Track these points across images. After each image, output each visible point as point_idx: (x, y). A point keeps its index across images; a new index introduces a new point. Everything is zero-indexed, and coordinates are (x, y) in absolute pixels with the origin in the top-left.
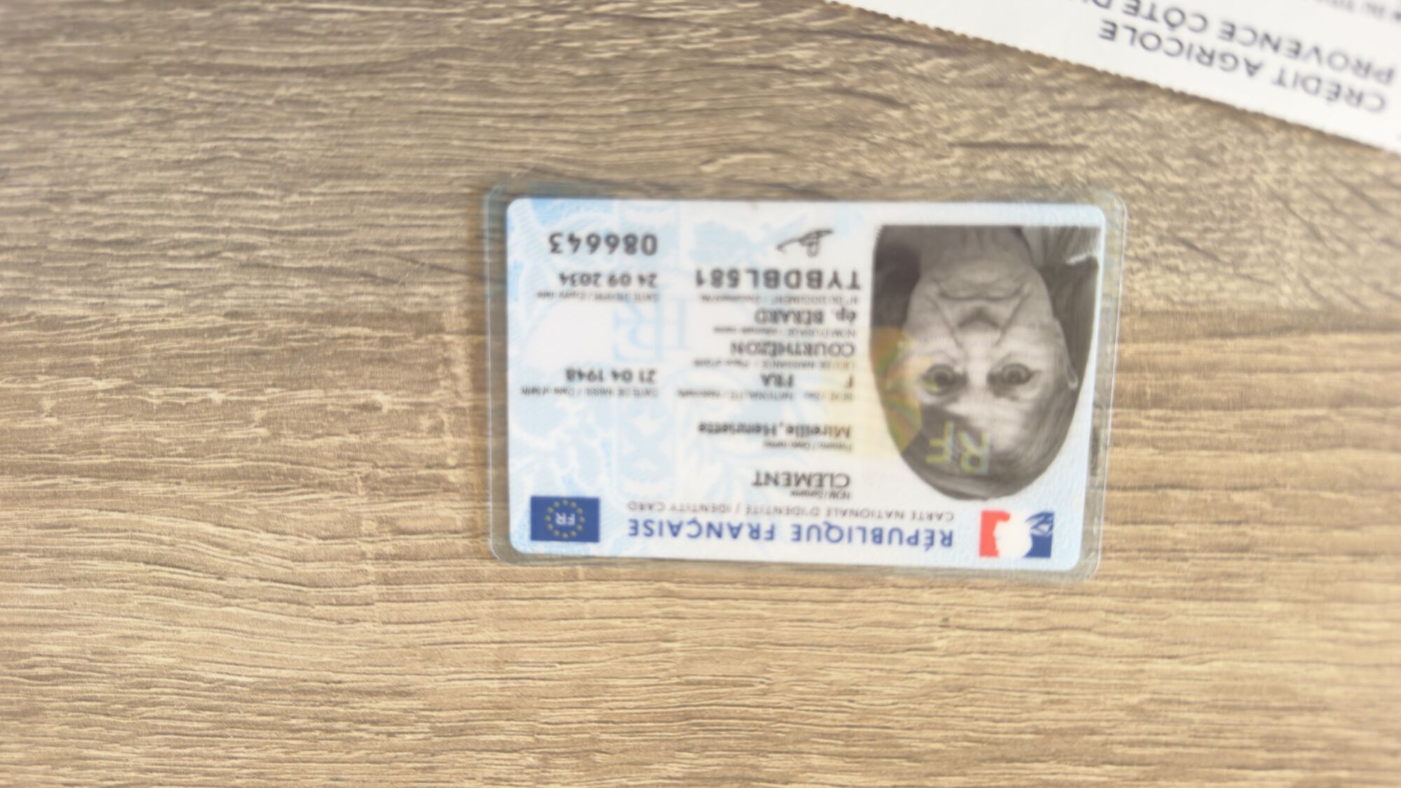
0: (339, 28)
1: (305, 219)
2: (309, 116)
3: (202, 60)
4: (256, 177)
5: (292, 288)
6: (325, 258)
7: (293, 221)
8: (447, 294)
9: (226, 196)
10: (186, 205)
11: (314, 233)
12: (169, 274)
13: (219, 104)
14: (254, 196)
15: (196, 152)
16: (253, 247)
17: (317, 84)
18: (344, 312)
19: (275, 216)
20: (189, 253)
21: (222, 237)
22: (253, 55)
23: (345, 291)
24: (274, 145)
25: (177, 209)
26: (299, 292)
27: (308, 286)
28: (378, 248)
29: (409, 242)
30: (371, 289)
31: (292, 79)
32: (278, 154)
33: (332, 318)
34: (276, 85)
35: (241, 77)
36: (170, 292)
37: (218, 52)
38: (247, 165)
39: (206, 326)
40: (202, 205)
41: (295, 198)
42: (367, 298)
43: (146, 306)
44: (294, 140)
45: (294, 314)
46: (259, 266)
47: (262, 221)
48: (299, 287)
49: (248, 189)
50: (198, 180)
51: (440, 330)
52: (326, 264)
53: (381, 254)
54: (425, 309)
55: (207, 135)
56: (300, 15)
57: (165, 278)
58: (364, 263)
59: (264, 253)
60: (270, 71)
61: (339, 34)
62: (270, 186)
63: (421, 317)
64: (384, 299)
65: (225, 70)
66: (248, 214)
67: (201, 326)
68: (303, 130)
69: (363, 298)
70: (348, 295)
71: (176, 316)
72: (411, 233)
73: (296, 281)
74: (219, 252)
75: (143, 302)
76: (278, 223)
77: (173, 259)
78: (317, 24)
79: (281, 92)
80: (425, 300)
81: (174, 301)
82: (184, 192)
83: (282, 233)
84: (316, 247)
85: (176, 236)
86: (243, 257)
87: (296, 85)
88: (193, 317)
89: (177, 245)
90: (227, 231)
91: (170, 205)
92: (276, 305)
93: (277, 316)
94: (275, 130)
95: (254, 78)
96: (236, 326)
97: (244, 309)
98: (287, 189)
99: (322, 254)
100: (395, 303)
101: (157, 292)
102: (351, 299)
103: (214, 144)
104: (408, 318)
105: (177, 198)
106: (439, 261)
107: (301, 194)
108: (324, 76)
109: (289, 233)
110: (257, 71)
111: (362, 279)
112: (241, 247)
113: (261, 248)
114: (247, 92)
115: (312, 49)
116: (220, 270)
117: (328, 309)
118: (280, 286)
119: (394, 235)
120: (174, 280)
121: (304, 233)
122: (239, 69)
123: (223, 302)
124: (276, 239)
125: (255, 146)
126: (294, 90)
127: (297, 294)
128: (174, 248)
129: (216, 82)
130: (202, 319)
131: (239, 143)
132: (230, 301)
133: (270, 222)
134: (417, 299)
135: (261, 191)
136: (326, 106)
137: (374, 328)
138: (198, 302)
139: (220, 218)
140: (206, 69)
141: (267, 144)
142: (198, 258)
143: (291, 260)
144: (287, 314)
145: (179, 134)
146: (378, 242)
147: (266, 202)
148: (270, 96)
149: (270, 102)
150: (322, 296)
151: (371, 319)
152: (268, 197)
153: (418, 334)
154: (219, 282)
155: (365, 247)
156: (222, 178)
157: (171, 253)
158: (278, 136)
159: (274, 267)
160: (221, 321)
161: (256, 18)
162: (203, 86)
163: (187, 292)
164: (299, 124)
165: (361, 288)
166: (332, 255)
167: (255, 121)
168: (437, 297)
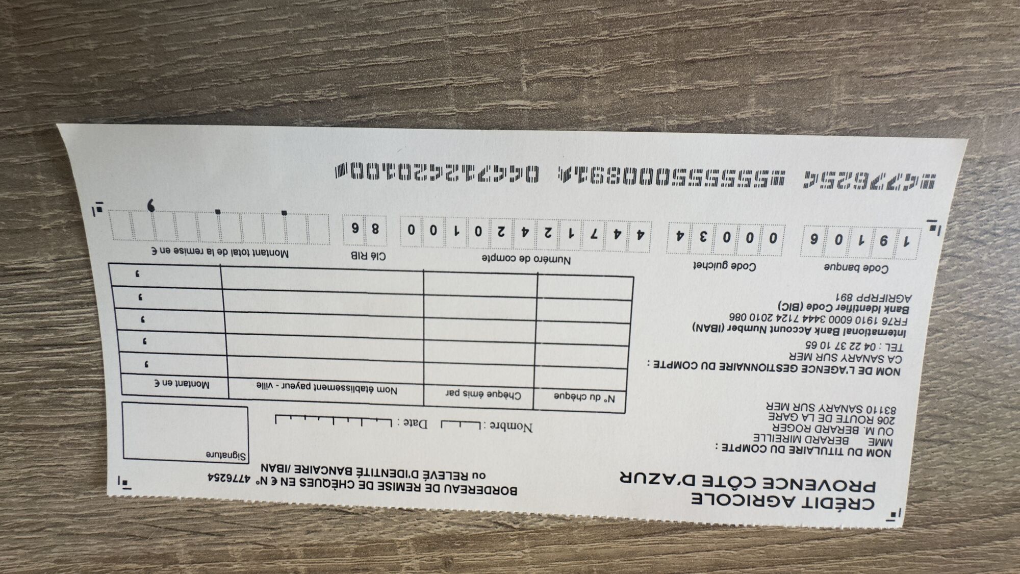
0: (88, 402)
1: (90, 508)
2: (81, 452)
3: (12, 424)
4: (58, 486)
5: (90, 545)
6: (105, 528)
7: (83, 509)
8: (177, 543)
9: (42, 498)
10: (20, 504)
11: (97, 515)
12: (18, 541)
13: (27, 447)
14: (58, 497)
15: (20, 474)
16: (63, 525)
17: (81, 433)
18: (121, 556)
19: (73, 507)
20: (27, 529)
21: (44, 520)
22: (41, 419)
23: (120, 545)
24: (64, 468)
25: (15, 506)
26: (94, 547)
27: (98, 544)
28: (134, 521)
29: (150, 516)
30: (134, 543)
31: (66, 431)
32: (67, 473)
33: (115, 560)
34: (58, 435)
35: (36, 432)
36: (20, 551)
37: (21, 418)
38: (51, 480)
39: (45, 568)
40: (29, 502)
41: (82, 496)
42: (133, 548)
43: (7, 559)
44: (75, 465)
45: (93, 559)
46: (68, 534)
47: (66, 510)
48: (95, 544)
49: (54, 493)
50: (24, 490)
51: (177, 562)
52: (107, 531)
53: (136, 524)
54: (166, 551)
55: (24, 465)
56: (65, 395)
57: (16, 544)
58: (127, 529)
59: (70, 527)
60: (53, 428)
61: (89, 405)
62: (66, 491)
63: (164, 556)
64: (142, 548)
65: (28, 429)
66: (57, 507)
67: (42, 568)
68: (79, 459)
69: (130, 548)
70: (122, 547)
71: (26, 563)
72: (151, 511)
73: (92, 541)
74: (44, 528)
75: (6, 557)
76: (74, 511)
77: (19, 533)
78: (75, 400)
79: (62, 439)
80: (165, 547)
81: (24, 556)
82: (17, 497)
83: (79, 516)
84: (99, 522)
85: (18, 520)
86: (59, 530)
87: (70, 434)
88: (36, 564)
89: (19, 525)
90: (46, 516)
91: (11, 504)
92: (82, 555)
93: (84, 561)
94: (63, 460)
95: (44, 432)
96: (62, 567)
97: (64, 558)
98: (77, 492)
99: (102, 526)
100: (149, 549)
101: (13, 551)
102: (124, 549)
103: (29, 469)
104: (158, 557)
105: (13, 500)
106: (169, 525)
107: (84, 494)
108: (85, 429)
109: (82, 516)
110: (46, 428)
111: (128, 538)
112: (56, 525)
113: (69, 525)
114: (42, 440)
115: (74, 415)
116: (46, 538)
117: (112, 555)
118: (83, 545)
119: (141, 513)
120: (20, 545)
121: (91, 515)
122: (36, 428)
123: (52, 555)
124: (75, 519)
125: (53, 469)
126: (69, 438)
127: (93, 548)
128: (17, 527)
129: (22, 435)
130: (42, 565)
131: (43, 468)
132: (56, 554)
133: (70, 510)
134: (161, 547)
135: (61, 494)
136: (90, 445)
137: (140, 564)
138: (37, 556)
139: (41, 510)
140: (15, 429)
141: (59, 468)
142: (33, 532)
143: (86, 530)
144: (90, 559)
145: (7, 465)
146: (133, 518)
147: (66, 500)
148: (57, 441)
149: (56, 445)
150: (108, 548)
151: (136, 559)
152: (67, 497)
153: (165, 566)
154: (47, 544)
155: (127, 520)
156: (38, 488)
157: (16, 530)
158: (65, 463)
159: (78, 534)
160: (53, 565)
161: (39, 399)
162: (16, 438)
163: (30, 551)
164: (76, 456)
165: (128, 543)
166: (109, 526)
167: (51, 456)
168: (171, 544)
